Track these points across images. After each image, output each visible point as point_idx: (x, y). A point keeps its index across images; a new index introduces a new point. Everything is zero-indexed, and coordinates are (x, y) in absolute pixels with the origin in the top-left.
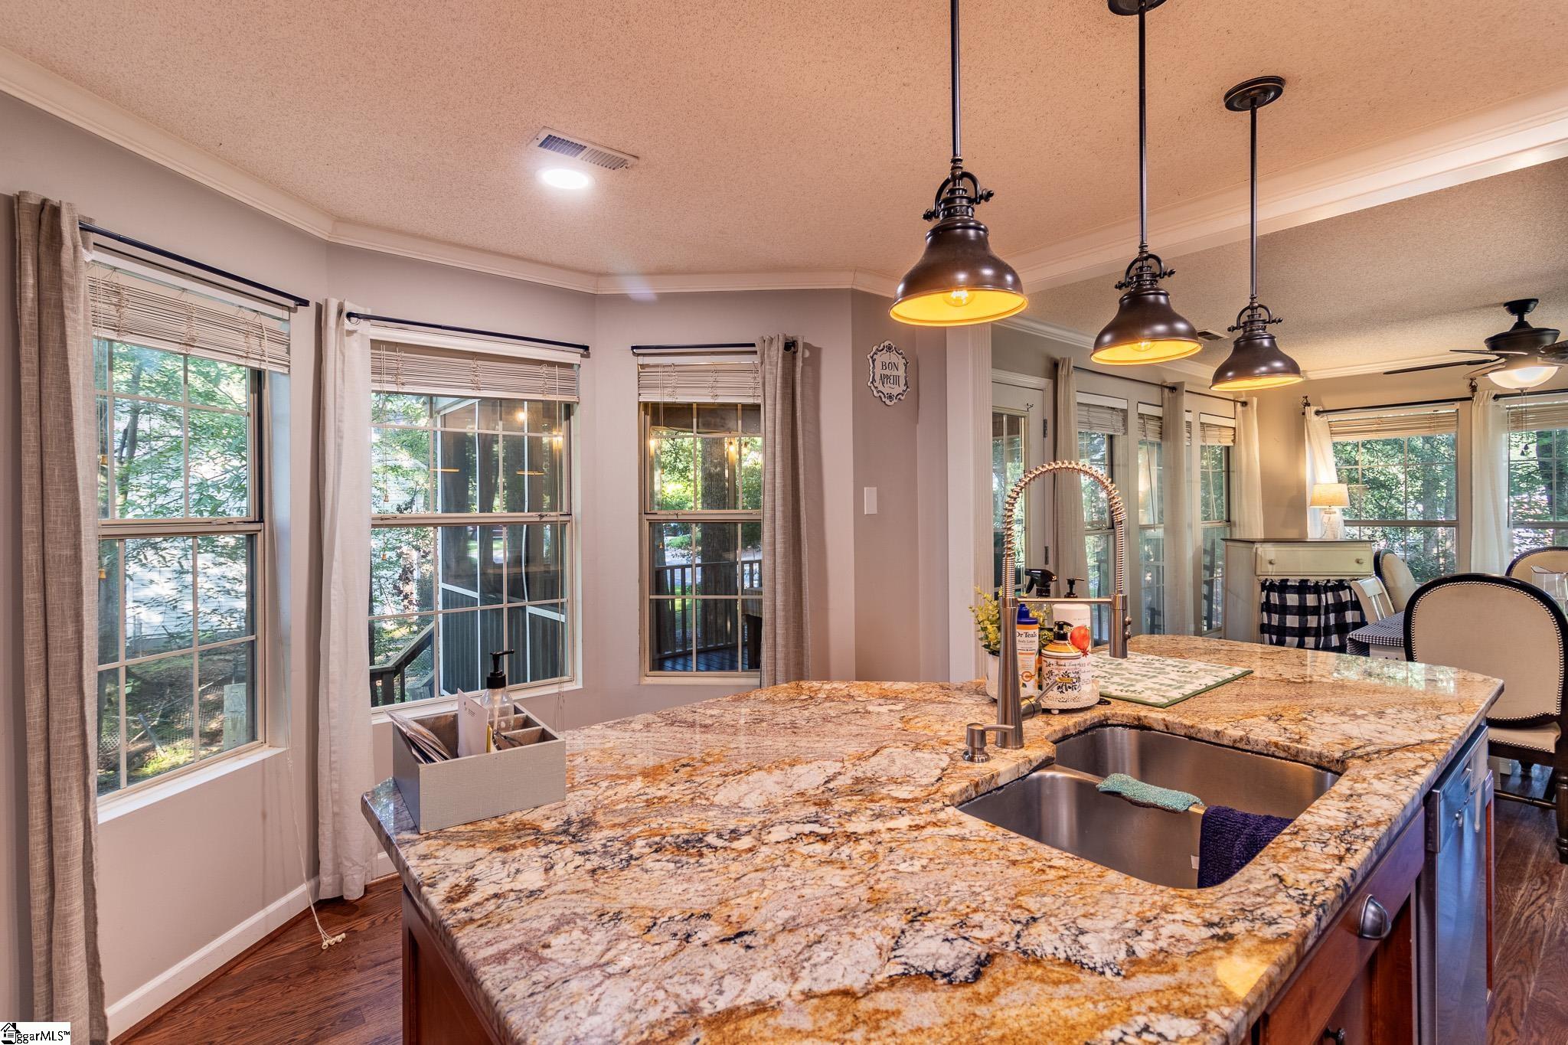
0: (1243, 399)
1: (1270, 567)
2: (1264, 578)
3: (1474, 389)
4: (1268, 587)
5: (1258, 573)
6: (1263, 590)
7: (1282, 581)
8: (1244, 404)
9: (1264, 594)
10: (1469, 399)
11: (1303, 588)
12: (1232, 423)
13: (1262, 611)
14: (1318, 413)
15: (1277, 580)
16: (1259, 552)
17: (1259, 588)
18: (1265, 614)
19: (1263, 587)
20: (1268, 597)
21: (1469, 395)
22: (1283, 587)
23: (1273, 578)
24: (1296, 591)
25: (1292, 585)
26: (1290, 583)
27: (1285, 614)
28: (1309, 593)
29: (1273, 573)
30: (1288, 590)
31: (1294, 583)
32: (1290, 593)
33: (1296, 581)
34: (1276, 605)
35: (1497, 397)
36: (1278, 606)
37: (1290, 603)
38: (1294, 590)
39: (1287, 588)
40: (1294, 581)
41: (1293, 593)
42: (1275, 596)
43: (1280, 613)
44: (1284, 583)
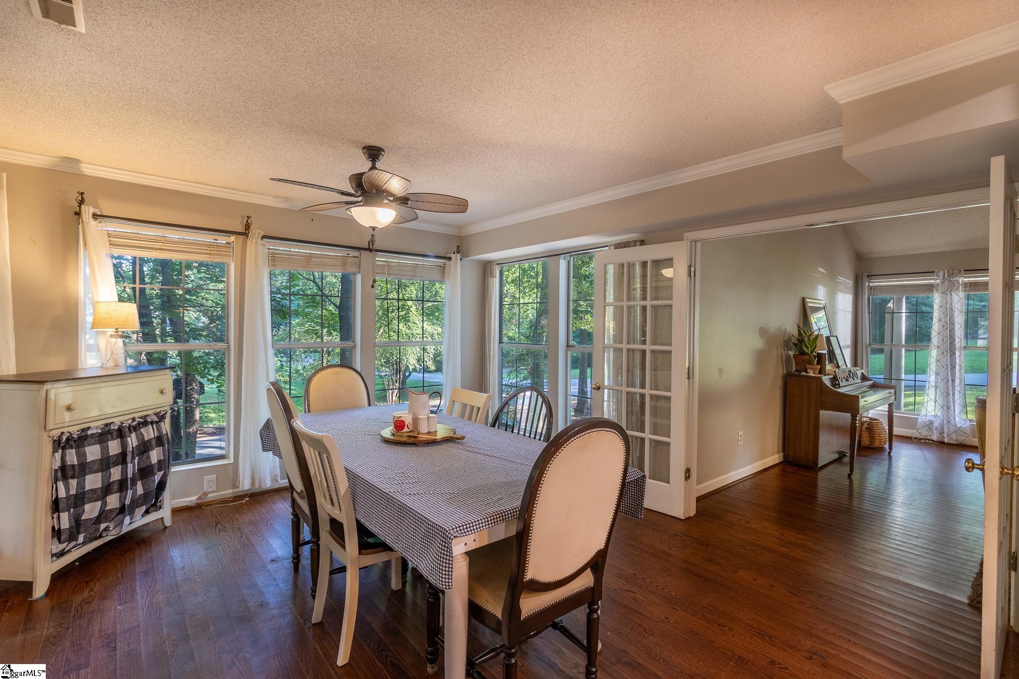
1: (67, 416)
2: (58, 432)
3: (248, 227)
4: (63, 444)
5: (50, 427)
6: (56, 451)
7: (82, 430)
9: (59, 455)
10: (245, 234)
11: (105, 434)
13: (57, 480)
14: (95, 216)
15: (75, 430)
16: (51, 397)
17: (52, 449)
18: (60, 483)
19: (58, 445)
20: (63, 458)
21: (244, 231)
22: (80, 440)
23: (71, 429)
24: (95, 441)
25: (92, 434)
26: (89, 432)
27: (85, 475)
28: (113, 439)
29: (71, 424)
30: (86, 443)
31: (95, 431)
32: (89, 445)
33: (97, 428)
34: (73, 466)
35: (263, 237)
36: (76, 467)
37: (90, 458)
38: (93, 440)
39: (85, 439)
40: (95, 428)
41: (94, 444)
42: (72, 454)
43: (78, 475)
44: (83, 434)
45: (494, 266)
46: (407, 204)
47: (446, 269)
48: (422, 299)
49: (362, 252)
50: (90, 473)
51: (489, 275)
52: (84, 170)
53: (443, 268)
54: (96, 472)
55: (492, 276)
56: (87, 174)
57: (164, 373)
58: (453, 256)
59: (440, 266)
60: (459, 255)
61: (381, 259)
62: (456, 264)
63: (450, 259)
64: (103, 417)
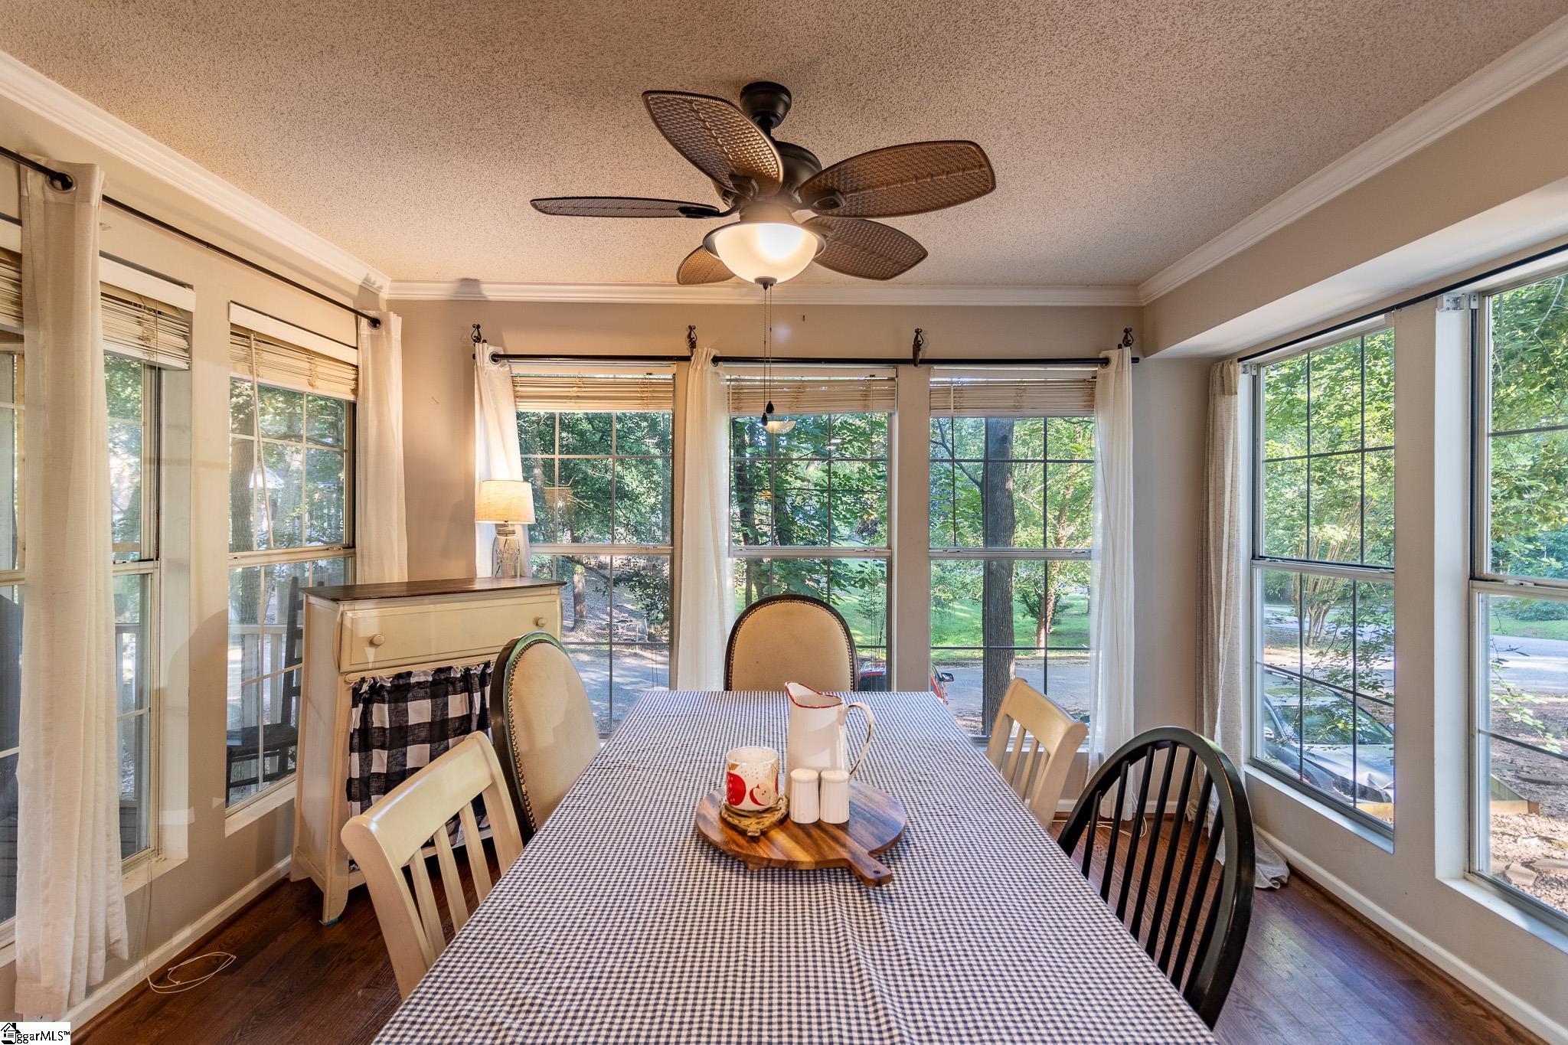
0: (372, 313)
1: (371, 653)
2: (356, 677)
3: (693, 345)
4: (366, 696)
5: (345, 667)
6: (355, 705)
7: (399, 676)
8: (375, 322)
9: (357, 712)
10: (687, 359)
11: (441, 684)
12: (351, 356)
13: (352, 750)
14: (495, 358)
15: (385, 676)
16: (347, 623)
17: (348, 699)
18: (356, 756)
19: (356, 696)
20: (366, 716)
21: (687, 353)
22: (401, 689)
23: (377, 674)
24: (426, 693)
25: (419, 683)
26: (413, 680)
27: (406, 745)
28: (455, 693)
29: (377, 665)
30: (410, 695)
31: (422, 679)
32: (415, 699)
33: (425, 673)
34: (383, 729)
35: (716, 360)
36: (388, 732)
37: (413, 719)
38: (422, 692)
39: (408, 691)
40: (422, 674)
41: (424, 698)
42: (383, 710)
43: (391, 744)
44: (401, 682)
45: (1232, 368)
46: (836, 205)
47: (1098, 387)
48: (1041, 457)
49: (901, 367)
50: (415, 742)
51: (1218, 388)
52: (486, 293)
53: (1090, 384)
54: (423, 742)
55: (1229, 390)
56: (491, 298)
57: (548, 592)
58: (1114, 354)
59: (1084, 381)
60: (1127, 351)
61: (940, 377)
62: (1119, 374)
63: (1105, 362)
64: (433, 658)
